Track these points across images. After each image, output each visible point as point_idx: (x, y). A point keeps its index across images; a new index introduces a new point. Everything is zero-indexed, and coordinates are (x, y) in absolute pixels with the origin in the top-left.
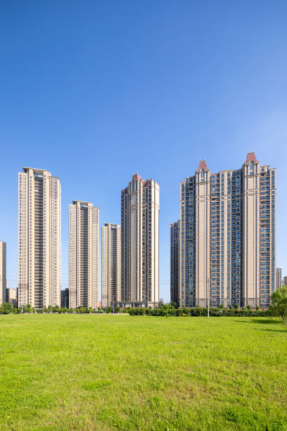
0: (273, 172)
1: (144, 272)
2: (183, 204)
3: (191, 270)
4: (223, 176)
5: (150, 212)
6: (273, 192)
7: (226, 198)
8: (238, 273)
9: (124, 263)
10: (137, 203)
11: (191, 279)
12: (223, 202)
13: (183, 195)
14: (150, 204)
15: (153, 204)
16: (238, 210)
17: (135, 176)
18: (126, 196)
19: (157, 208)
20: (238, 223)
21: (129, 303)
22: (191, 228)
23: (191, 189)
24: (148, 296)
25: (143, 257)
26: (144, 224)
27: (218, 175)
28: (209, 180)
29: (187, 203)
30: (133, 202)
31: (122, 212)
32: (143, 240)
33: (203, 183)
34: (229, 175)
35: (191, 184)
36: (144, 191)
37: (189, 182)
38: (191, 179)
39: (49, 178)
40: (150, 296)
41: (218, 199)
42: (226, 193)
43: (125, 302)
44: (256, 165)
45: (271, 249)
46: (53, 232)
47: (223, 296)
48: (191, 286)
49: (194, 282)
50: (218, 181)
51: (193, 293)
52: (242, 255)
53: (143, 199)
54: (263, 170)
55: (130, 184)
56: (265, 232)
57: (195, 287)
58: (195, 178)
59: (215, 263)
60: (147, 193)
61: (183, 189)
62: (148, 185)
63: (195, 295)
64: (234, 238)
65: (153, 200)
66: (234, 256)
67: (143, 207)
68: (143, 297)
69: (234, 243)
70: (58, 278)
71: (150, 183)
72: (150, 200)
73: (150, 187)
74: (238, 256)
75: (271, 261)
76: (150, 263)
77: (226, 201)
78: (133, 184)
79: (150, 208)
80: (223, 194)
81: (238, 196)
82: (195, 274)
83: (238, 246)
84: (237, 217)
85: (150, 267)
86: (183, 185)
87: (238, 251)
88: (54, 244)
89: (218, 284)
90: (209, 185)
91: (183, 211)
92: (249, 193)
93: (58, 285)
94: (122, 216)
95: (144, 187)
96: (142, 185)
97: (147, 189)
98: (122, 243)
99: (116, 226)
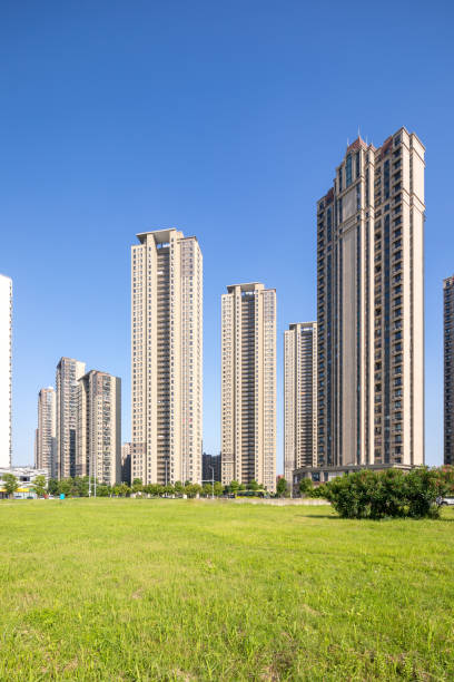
1: (378, 388)
5: (398, 220)
10: (359, 209)
14: (398, 198)
15: (406, 198)
17: (356, 144)
18: (329, 210)
19: (419, 208)
21: (338, 471)
24: (392, 451)
25: (378, 346)
26: (378, 258)
30: (347, 212)
31: (321, 253)
32: (377, 301)
36: (378, 172)
39: (181, 241)
40: (399, 450)
43: (326, 467)
46: (187, 341)
53: (378, 194)
55: (339, 169)
60: (387, 175)
62: (391, 153)
65: (406, 184)
67: (378, 214)
68: (377, 454)
70: (195, 431)
71: (398, 140)
72: (398, 186)
73: (398, 153)
76: (399, 358)
78: (349, 166)
79: (398, 209)
85: (399, 369)
88: (188, 364)
93: (195, 442)
94: (321, 262)
95: (378, 160)
96: (372, 159)
97: (387, 163)
98: (320, 327)
99: (311, 326)
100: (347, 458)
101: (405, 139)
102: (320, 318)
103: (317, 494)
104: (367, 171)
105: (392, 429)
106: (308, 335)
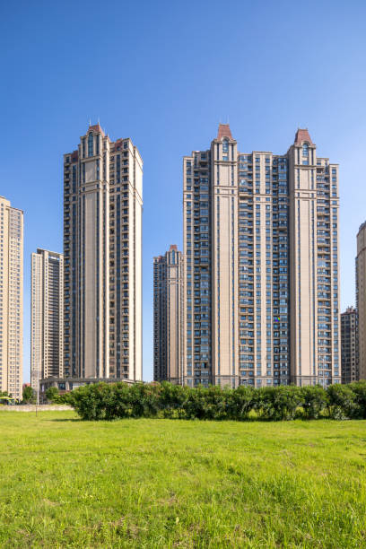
0: (334, 170)
1: (112, 321)
2: (189, 196)
3: (205, 322)
4: (258, 159)
5: (126, 202)
6: (335, 203)
7: (263, 199)
8: (284, 333)
9: (71, 300)
10: (98, 179)
11: (204, 339)
12: (258, 206)
13: (189, 180)
14: (126, 186)
15: (131, 188)
16: (283, 223)
17: (96, 127)
18: (74, 167)
19: (139, 201)
20: (283, 246)
21: (80, 382)
22: (204, 245)
23: (204, 173)
24: (122, 369)
25: (112, 289)
26: (112, 224)
27: (250, 158)
28: (236, 160)
29: (196, 197)
30: (89, 177)
31: (67, 198)
32: (112, 256)
33: (226, 163)
34: (267, 160)
35: (203, 164)
36: (112, 159)
37: (199, 159)
38: (203, 155)
40: (126, 369)
41: (251, 199)
42: (263, 191)
43: (71, 378)
44: (312, 149)
45: (332, 296)
47: (259, 372)
48: (204, 350)
49: (211, 345)
50: (250, 167)
51: (209, 366)
52: (290, 302)
53: (112, 176)
54: (319, 164)
55: (84, 139)
56: (324, 266)
57: (211, 353)
58: (210, 153)
59: (247, 312)
60: (118, 165)
61: (189, 171)
62: (120, 149)
63: (211, 369)
64: (277, 271)
65: (131, 179)
66: (277, 301)
67: (112, 191)
68: (111, 371)
69: (276, 279)
71: (126, 146)
72: (126, 178)
73: (126, 154)
74: (283, 303)
75: (333, 315)
76: (126, 302)
77: (263, 205)
78: (91, 141)
79: (126, 194)
80: (258, 190)
81: (282, 200)
82: (211, 328)
83: (284, 286)
84: (281, 235)
85: (126, 310)
86: (189, 163)
87: (284, 293)
89: (252, 350)
90: (236, 168)
91: (189, 211)
92: (301, 195)
94: (67, 206)
95: (113, 151)
96: (108, 147)
97: (118, 156)
98: (66, 260)
99: (58, 256)
100: (89, 372)
101: (131, 147)
102: (66, 253)
103: (62, 401)
104: (105, 154)
105: (121, 353)
106: (56, 264)
